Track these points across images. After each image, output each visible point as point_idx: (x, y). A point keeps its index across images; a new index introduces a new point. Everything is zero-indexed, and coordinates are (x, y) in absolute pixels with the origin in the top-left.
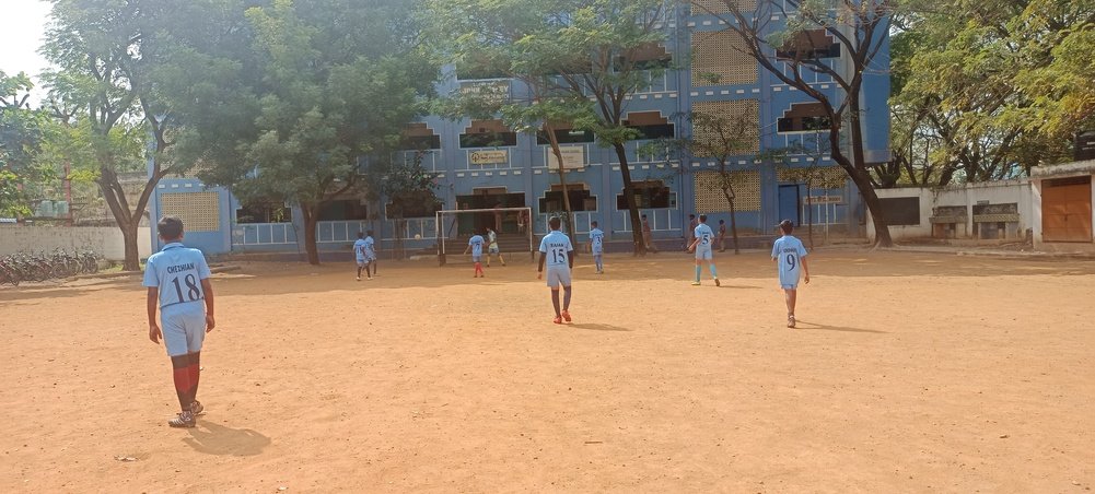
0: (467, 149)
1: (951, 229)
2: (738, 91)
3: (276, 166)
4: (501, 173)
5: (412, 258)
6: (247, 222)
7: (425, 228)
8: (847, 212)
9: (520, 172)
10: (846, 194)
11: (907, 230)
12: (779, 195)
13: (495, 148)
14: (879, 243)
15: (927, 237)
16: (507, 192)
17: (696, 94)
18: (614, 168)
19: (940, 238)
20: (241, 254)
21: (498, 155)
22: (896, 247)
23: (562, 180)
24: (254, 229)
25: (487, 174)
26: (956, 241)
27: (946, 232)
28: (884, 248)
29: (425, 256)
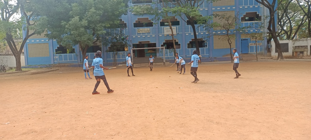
0: (136, 28)
1: (300, 53)
2: (228, 8)
3: (78, 31)
4: (148, 36)
5: (119, 65)
6: (59, 53)
7: (122, 55)
8: (263, 48)
9: (154, 36)
10: (263, 42)
11: (284, 54)
12: (241, 43)
13: (146, 27)
14: (280, 58)
15: (291, 56)
16: (150, 43)
17: (214, 9)
18: (187, 34)
19: (297, 56)
20: (58, 65)
21: (147, 30)
22: (285, 59)
23: (173, 38)
24: (62, 56)
25: (143, 36)
26: (303, 57)
27: (298, 54)
28: (282, 60)
29: (124, 65)
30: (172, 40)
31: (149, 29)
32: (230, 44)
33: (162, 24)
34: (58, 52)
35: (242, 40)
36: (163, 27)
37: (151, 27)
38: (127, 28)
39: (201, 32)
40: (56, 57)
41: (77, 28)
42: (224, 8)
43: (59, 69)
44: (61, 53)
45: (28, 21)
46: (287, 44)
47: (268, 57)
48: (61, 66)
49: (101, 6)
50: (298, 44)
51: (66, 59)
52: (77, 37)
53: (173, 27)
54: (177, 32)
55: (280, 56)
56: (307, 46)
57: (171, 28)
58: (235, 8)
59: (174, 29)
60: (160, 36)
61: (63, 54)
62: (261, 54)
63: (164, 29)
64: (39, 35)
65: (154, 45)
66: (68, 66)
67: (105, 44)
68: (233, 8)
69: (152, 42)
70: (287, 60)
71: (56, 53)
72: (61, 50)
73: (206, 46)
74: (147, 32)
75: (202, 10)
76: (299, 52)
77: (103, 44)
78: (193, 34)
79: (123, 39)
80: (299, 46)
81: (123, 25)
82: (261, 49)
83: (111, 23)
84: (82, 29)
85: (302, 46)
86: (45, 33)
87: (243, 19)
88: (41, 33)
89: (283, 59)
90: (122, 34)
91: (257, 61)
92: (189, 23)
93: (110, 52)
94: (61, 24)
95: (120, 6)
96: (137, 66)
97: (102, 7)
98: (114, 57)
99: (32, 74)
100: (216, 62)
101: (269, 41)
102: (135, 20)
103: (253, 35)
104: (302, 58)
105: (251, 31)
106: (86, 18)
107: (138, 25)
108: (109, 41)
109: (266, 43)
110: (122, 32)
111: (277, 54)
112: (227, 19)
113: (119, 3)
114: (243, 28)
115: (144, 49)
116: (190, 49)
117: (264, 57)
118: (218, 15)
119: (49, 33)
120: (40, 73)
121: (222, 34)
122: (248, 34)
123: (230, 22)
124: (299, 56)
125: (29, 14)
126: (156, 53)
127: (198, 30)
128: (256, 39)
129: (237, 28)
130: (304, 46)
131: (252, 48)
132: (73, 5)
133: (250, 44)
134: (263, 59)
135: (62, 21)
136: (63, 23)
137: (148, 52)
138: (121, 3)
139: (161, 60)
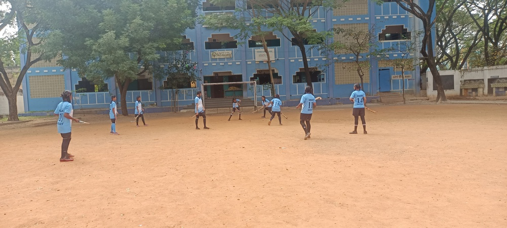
0: (209, 50)
1: (472, 91)
2: (358, 19)
3: (113, 54)
4: (229, 64)
5: (181, 111)
6: (81, 92)
7: (187, 94)
8: (414, 83)
9: (239, 63)
10: (414, 74)
11: (448, 93)
12: (379, 74)
13: (225, 49)
14: (440, 99)
15: (458, 96)
16: (232, 74)
17: (335, 20)
18: (291, 61)
19: (467, 96)
20: (79, 110)
21: (227, 54)
22: (449, 101)
23: (269, 66)
24: (86, 96)
25: (221, 64)
26: (477, 97)
27: (470, 93)
28: (443, 102)
29: (189, 110)
30: (269, 70)
31: (230, 52)
32: (361, 76)
33: (252, 44)
34: (80, 89)
35: (380, 70)
36: (253, 48)
37: (233, 49)
38: (194, 51)
39: (315, 58)
40: (77, 98)
41: (111, 50)
42: (352, 19)
43: (82, 117)
44: (84, 91)
45: (30, 38)
46: (452, 76)
47: (422, 98)
48: (84, 113)
49: (151, 14)
50: (469, 76)
51: (92, 101)
52: (111, 64)
53: (269, 49)
54: (275, 57)
55: (441, 95)
56: (483, 80)
57: (266, 51)
58: (368, 18)
59: (271, 52)
60: (248, 63)
61: (88, 93)
62: (411, 93)
63: (254, 52)
64: (48, 62)
65: (239, 78)
66: (96, 113)
67: (159, 77)
68: (366, 18)
69: (235, 73)
70: (452, 101)
71: (77, 92)
72: (86, 86)
73: (323, 79)
74: (227, 57)
75: (316, 21)
76: (470, 89)
77: (155, 77)
78: (302, 60)
79: (188, 69)
80: (470, 80)
81: (189, 46)
82: (411, 85)
83: (169, 41)
84: (120, 52)
85: (475, 80)
86: (58, 58)
87: (382, 37)
88: (52, 58)
89: (446, 101)
90: (186, 61)
91: (405, 103)
92: (295, 42)
93: (166, 90)
94: (85, 44)
95: (183, 15)
96: (211, 113)
97: (153, 16)
98: (174, 98)
99: (36, 126)
100: (339, 106)
101: (423, 71)
102: (208, 36)
103: (398, 63)
104: (475, 99)
105: (394, 55)
106: (127, 34)
107: (213, 45)
108: (165, 72)
109: (418, 74)
110: (186, 57)
111: (436, 92)
112: (357, 37)
113: (181, 10)
114: (382, 51)
115: (222, 85)
116: (297, 85)
117: (415, 98)
118: (342, 30)
119: (65, 57)
120: (49, 125)
121: (349, 61)
122: (389, 60)
123: (361, 41)
124: (470, 96)
125: (30, 27)
126: (242, 91)
127: (310, 53)
128: (403, 68)
129: (372, 51)
130: (478, 80)
131: (396, 82)
132: (105, 12)
133: (392, 76)
134: (414, 101)
135: (87, 39)
136: (89, 42)
137: (229, 90)
138: (184, 9)
139: (250, 102)
